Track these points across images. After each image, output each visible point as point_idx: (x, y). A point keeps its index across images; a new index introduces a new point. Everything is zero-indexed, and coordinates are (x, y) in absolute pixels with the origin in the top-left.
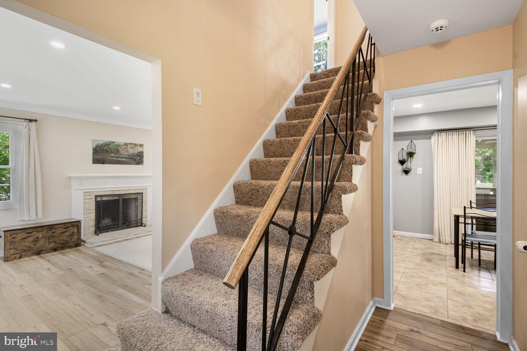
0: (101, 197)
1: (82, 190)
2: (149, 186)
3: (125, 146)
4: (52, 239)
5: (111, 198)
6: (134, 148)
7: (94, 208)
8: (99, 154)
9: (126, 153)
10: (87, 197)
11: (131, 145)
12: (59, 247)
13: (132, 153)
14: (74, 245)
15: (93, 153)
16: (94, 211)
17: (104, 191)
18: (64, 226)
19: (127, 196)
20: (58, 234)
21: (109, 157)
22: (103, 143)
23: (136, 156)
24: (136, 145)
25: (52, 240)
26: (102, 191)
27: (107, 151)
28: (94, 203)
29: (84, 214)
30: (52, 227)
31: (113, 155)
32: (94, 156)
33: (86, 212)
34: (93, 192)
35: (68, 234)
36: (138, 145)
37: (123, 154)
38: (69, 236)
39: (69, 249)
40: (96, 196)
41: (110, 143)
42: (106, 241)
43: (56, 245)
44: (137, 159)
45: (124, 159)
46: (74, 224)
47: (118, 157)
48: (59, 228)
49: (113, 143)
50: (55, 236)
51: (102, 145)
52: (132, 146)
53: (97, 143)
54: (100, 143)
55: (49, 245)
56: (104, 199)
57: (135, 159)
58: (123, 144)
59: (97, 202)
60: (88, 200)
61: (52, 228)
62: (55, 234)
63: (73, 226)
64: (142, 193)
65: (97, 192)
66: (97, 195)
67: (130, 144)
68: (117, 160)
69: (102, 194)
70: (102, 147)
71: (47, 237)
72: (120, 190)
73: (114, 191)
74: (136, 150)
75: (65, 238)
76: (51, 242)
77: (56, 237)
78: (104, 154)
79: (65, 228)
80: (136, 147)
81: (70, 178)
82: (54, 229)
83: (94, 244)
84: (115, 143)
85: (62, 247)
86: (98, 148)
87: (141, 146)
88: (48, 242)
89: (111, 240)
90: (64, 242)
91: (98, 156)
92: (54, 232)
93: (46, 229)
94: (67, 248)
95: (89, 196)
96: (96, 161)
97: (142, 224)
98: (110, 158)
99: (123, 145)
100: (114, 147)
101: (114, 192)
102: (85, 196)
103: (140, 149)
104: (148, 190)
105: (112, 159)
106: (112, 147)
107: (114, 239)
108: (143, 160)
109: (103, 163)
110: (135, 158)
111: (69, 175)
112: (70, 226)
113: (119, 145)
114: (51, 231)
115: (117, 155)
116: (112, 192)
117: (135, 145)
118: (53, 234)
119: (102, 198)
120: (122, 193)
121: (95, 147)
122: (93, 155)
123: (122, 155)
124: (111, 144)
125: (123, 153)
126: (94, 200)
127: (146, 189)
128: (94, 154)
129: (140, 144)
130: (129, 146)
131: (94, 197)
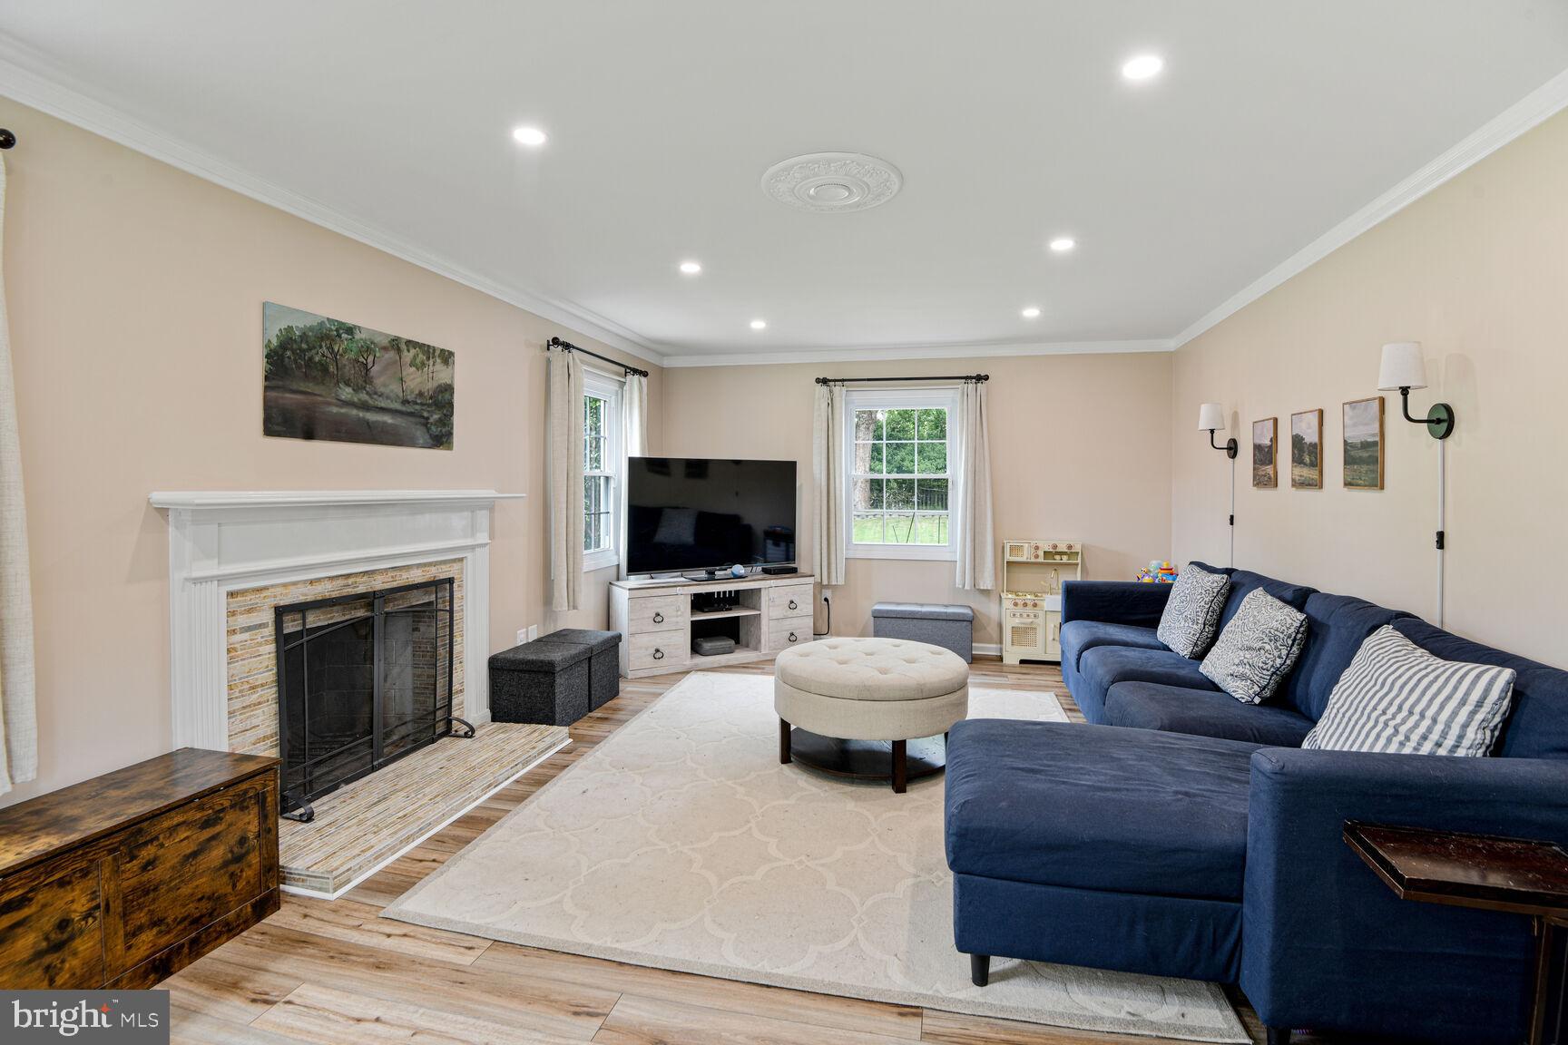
0: (299, 616)
1: (221, 579)
2: (471, 548)
3: (391, 354)
5: (336, 616)
6: (423, 364)
7: (270, 676)
8: (295, 387)
9: (395, 388)
10: (242, 620)
11: (413, 351)
13: (417, 392)
14: (249, 910)
15: (266, 378)
16: (271, 693)
17: (311, 582)
19: (396, 600)
21: (329, 404)
22: (311, 328)
23: (429, 405)
24: (431, 351)
26: (305, 582)
27: (325, 369)
28: (272, 647)
29: (231, 714)
31: (346, 393)
32: (273, 394)
33: (237, 704)
34: (266, 588)
36: (437, 353)
37: (382, 389)
40: (280, 612)
41: (337, 330)
44: (431, 420)
45: (388, 419)
47: (365, 407)
48: (173, 829)
49: (350, 330)
51: (304, 336)
52: (415, 357)
53: (283, 325)
54: (299, 324)
56: (315, 620)
57: (428, 418)
58: (385, 342)
59: (282, 639)
60: (246, 636)
64: (451, 581)
65: (285, 585)
66: (282, 603)
67: (409, 343)
68: (364, 418)
69: (302, 599)
70: (304, 346)
72: (373, 572)
73: (348, 576)
74: (431, 375)
78: (310, 387)
80: (431, 362)
81: (163, 511)
82: (150, 841)
84: (358, 336)
86: (288, 353)
87: (447, 357)
91: (288, 395)
95: (250, 611)
96: (281, 422)
97: (449, 722)
98: (335, 410)
99: (385, 349)
100: (352, 356)
101: (350, 581)
102: (232, 614)
103: (441, 375)
104: (469, 563)
105: (342, 414)
106: (345, 351)
108: (452, 428)
109: (309, 435)
110: (425, 414)
111: (160, 496)
113: (368, 349)
115: (364, 396)
116: (341, 582)
117: (428, 351)
119: (304, 619)
120: (379, 584)
121: (275, 342)
122: (266, 388)
123: (381, 395)
124: (339, 336)
125: (385, 385)
126: (269, 631)
127: (462, 560)
128: (274, 383)
129: (442, 350)
130: (408, 356)
131: (268, 617)
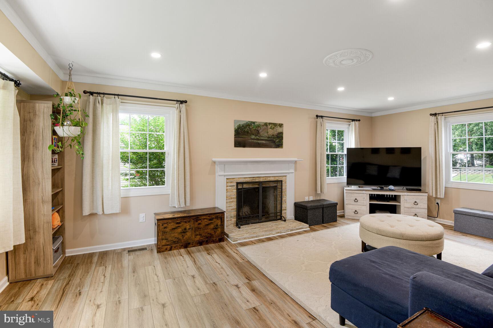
0: (241, 185)
1: (224, 176)
2: (289, 173)
3: (265, 127)
4: (198, 231)
5: (251, 186)
6: (274, 128)
7: (235, 196)
8: (241, 137)
9: (266, 134)
10: (229, 184)
11: (271, 125)
12: (204, 241)
13: (272, 135)
14: (218, 239)
15: (235, 135)
16: (235, 200)
17: (245, 178)
18: (209, 218)
19: (266, 184)
20: (204, 226)
21: (249, 140)
22: (244, 124)
23: (275, 138)
24: (276, 124)
25: (197, 233)
26: (243, 178)
27: (248, 132)
28: (236, 191)
29: (227, 203)
30: (198, 217)
31: (253, 137)
32: (236, 139)
33: (228, 201)
34: (234, 178)
35: (212, 226)
36: (278, 125)
37: (263, 135)
38: (213, 229)
39: (213, 243)
40: (238, 183)
41: (251, 123)
42: (249, 238)
43: (201, 238)
44: (276, 141)
45: (264, 142)
46: (218, 216)
47: (258, 139)
48: (204, 219)
49: (254, 123)
50: (200, 229)
51: (243, 126)
52: (271, 127)
53: (238, 124)
54: (242, 123)
55: (196, 237)
56: (245, 186)
57: (275, 141)
58: (263, 124)
59: (238, 189)
60: (230, 187)
61: (198, 219)
62: (201, 226)
63: (217, 218)
64: (282, 181)
65: (239, 178)
66: (238, 182)
67: (270, 124)
68: (257, 142)
69: (242, 181)
70: (243, 128)
71: (194, 229)
72: (260, 177)
73: (254, 177)
74: (276, 130)
75: (209, 231)
76: (197, 235)
77: (202, 229)
78: (245, 136)
79: (210, 220)
80: (276, 127)
81: (215, 162)
82: (200, 220)
83: (237, 241)
84: (256, 124)
85: (207, 241)
86: (239, 130)
87: (281, 125)
88: (194, 234)
89: (253, 237)
90: (209, 235)
91: (240, 139)
92: (199, 224)
93: (193, 219)
94: (211, 242)
95: (231, 183)
96: (238, 144)
97: (281, 217)
98: (250, 141)
99: (263, 126)
100: (255, 128)
101: (254, 179)
102: (227, 183)
103: (279, 130)
104: (288, 177)
105: (252, 142)
106: (253, 128)
107: (256, 237)
108: (283, 143)
109: (244, 146)
110: (274, 140)
111: (214, 159)
112: (214, 217)
113: (259, 126)
114: (197, 222)
115: (257, 137)
116: (252, 179)
117: (275, 125)
118: (199, 226)
119: (243, 186)
120: (261, 180)
121: (236, 128)
122: (235, 137)
123: (262, 136)
124: (251, 124)
125: (263, 134)
126: (235, 187)
127: (286, 176)
128: (237, 136)
129: (279, 124)
130: (269, 127)
131: (235, 184)
